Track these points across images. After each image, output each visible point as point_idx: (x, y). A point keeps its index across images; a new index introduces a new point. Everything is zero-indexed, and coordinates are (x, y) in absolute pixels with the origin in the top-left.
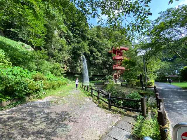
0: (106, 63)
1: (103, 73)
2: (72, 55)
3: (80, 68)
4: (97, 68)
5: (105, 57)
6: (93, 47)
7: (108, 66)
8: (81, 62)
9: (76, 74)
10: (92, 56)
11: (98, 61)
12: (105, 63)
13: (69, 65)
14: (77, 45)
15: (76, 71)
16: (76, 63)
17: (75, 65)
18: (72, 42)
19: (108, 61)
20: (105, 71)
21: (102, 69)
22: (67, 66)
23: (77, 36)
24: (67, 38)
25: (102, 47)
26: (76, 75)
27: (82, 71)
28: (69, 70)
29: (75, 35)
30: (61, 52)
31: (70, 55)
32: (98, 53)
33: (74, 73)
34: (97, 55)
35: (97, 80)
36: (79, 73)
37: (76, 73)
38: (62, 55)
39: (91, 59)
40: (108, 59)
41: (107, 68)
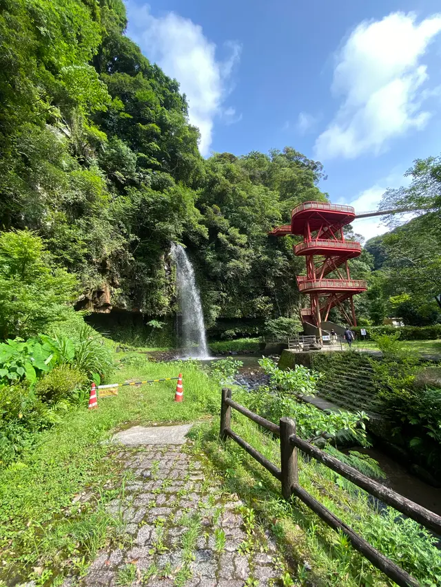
0: (265, 273)
1: (253, 309)
2: (133, 237)
3: (169, 293)
4: (232, 294)
5: (260, 248)
6: (215, 212)
7: (271, 284)
8: (170, 270)
9: (154, 317)
10: (212, 249)
11: (238, 262)
12: (260, 271)
13: (122, 283)
14: (156, 194)
15: (152, 307)
16: (151, 274)
17: (149, 280)
18: (132, 183)
19: (272, 265)
20: (261, 302)
21: (251, 296)
22: (113, 284)
23: (154, 161)
24: (111, 165)
25: (247, 211)
26: (154, 323)
27: (176, 307)
28: (125, 302)
29: (142, 155)
30: (81, 221)
31: (127, 237)
32: (234, 231)
33: (146, 315)
34: (232, 241)
35: (235, 338)
36: (164, 312)
37: (151, 312)
38: (86, 231)
39: (210, 257)
40: (273, 256)
41: (267, 292)
